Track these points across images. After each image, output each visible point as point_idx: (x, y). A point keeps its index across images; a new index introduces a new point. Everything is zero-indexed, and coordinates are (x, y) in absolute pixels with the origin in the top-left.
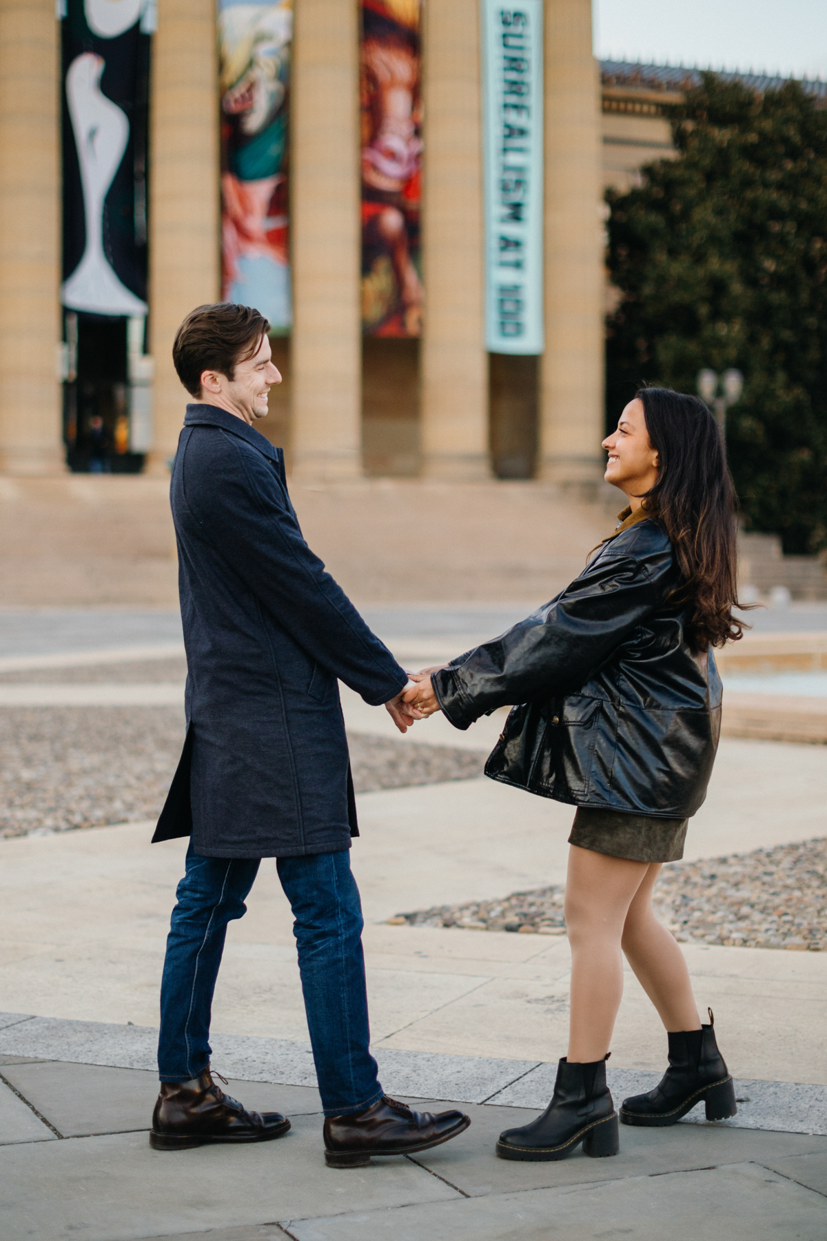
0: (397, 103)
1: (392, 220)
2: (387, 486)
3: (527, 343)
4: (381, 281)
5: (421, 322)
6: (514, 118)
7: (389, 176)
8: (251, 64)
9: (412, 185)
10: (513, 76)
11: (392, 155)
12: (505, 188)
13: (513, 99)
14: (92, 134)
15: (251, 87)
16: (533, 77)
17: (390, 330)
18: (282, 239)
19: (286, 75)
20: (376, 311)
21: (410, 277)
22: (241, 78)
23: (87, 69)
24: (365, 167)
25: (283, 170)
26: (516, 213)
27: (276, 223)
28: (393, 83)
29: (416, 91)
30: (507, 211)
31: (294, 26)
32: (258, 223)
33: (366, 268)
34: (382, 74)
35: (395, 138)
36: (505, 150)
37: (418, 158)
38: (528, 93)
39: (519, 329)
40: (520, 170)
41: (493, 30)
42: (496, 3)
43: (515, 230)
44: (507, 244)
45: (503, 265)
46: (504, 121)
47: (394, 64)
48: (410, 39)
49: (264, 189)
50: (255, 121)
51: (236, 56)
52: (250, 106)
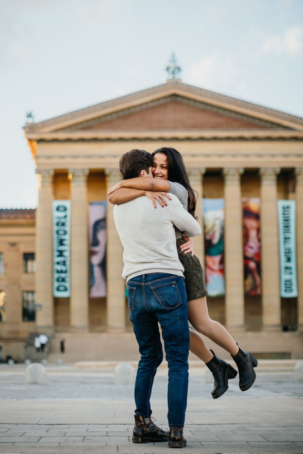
0: (253, 234)
1: (252, 265)
3: (294, 294)
4: (250, 281)
5: (261, 290)
6: (287, 235)
7: (251, 253)
8: (214, 226)
9: (259, 255)
10: (286, 223)
11: (251, 248)
12: (286, 254)
17: (253, 293)
18: (222, 271)
19: (223, 229)
20: (248, 288)
21: (258, 279)
22: (211, 230)
24: (244, 251)
25: (222, 253)
26: (289, 260)
27: (221, 267)
28: (252, 228)
29: (259, 230)
30: (286, 259)
31: (225, 215)
32: (216, 267)
34: (249, 226)
38: (291, 229)
39: (291, 291)
41: (281, 211)
42: (282, 203)
43: (289, 265)
44: (287, 268)
45: (286, 274)
46: (285, 236)
47: (252, 223)
48: (257, 216)
49: (217, 259)
50: (216, 240)
51: (209, 225)
52: (214, 237)
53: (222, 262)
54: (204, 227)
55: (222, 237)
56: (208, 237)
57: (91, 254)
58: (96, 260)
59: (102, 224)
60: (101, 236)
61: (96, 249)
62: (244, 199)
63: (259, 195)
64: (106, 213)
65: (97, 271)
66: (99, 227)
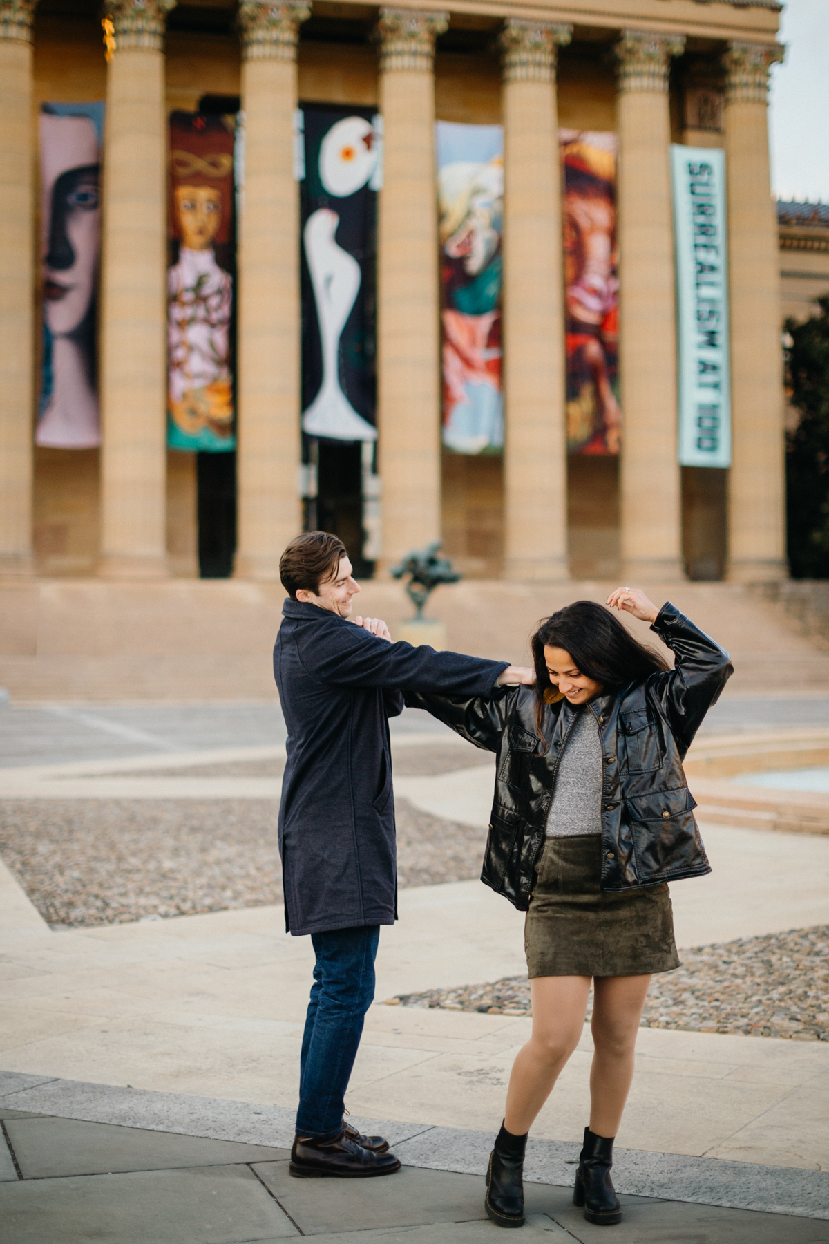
0: (598, 246)
1: (593, 349)
3: (720, 458)
4: (585, 404)
5: (620, 441)
6: (703, 255)
7: (589, 311)
8: (469, 214)
9: (608, 319)
10: (701, 219)
11: (592, 291)
12: (699, 317)
13: (702, 240)
14: (329, 280)
15: (471, 234)
16: (718, 220)
17: (596, 449)
18: (498, 368)
19: (498, 224)
20: (582, 431)
21: (611, 403)
22: (461, 225)
23: (324, 224)
24: (568, 305)
25: (498, 307)
26: (711, 340)
27: (492, 354)
28: (593, 229)
29: (613, 236)
30: (703, 338)
31: (505, 181)
32: (478, 353)
33: (572, 393)
34: (583, 222)
35: (596, 277)
36: (698, 285)
37: (616, 295)
38: (714, 234)
39: (713, 448)
40: (712, 301)
41: (682, 180)
42: (684, 155)
43: (711, 356)
44: (705, 367)
45: (702, 385)
46: (696, 259)
47: (593, 213)
48: (609, 191)
49: (484, 324)
50: (475, 264)
51: (455, 208)
52: (470, 251)
53: (496, 337)
54: (441, 217)
55: (497, 253)
56: (453, 251)
57: (47, 293)
58: (64, 316)
59: (84, 188)
60: (79, 233)
61: (63, 278)
62: (567, 134)
64: (100, 150)
65: (65, 359)
66: (72, 199)
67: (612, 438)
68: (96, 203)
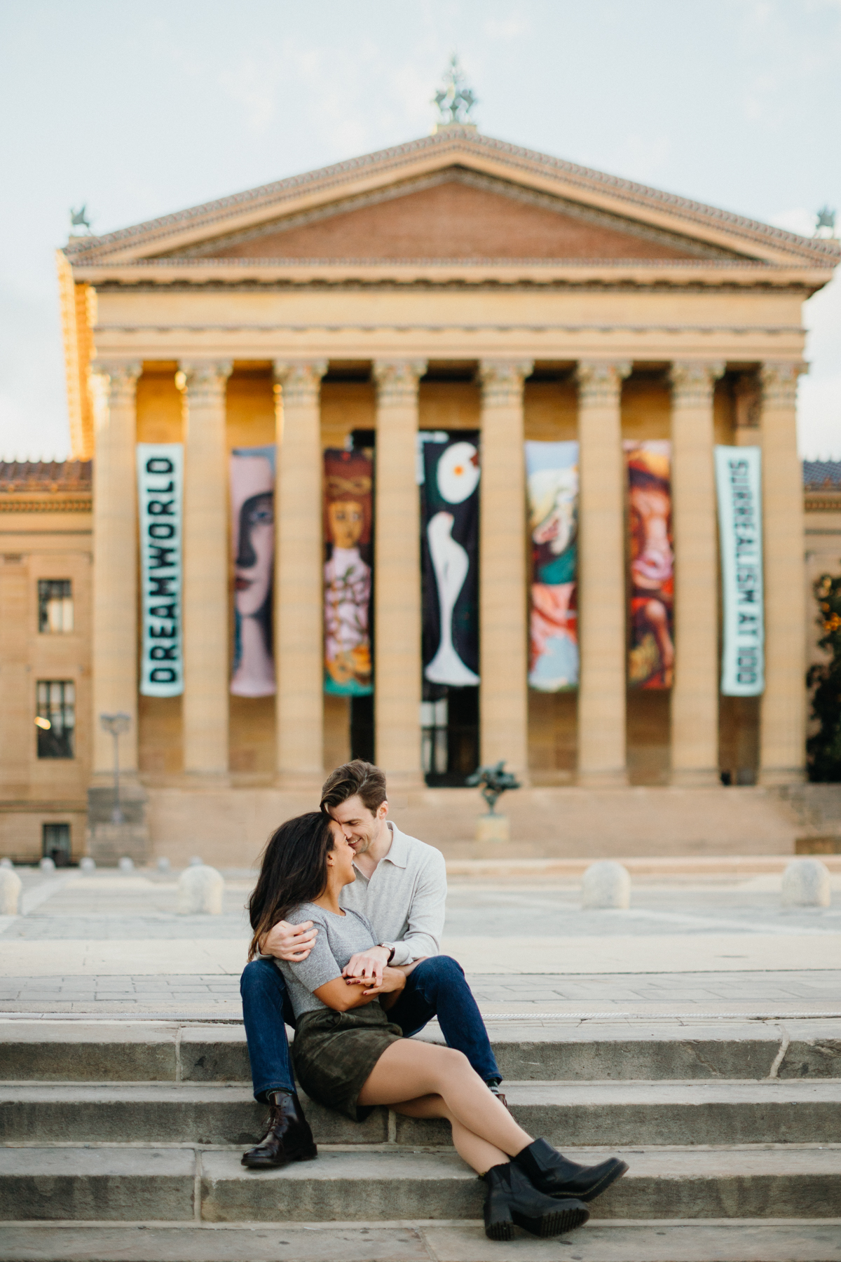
0: (656, 529)
1: (655, 610)
2: (641, 792)
3: (755, 689)
4: (646, 652)
6: (742, 532)
7: (652, 578)
8: (555, 507)
10: (741, 503)
12: (739, 578)
13: (742, 519)
14: (446, 567)
15: (556, 522)
16: (755, 503)
17: (654, 685)
18: (575, 626)
19: (576, 515)
20: (642, 672)
21: (669, 647)
24: (630, 576)
25: (575, 578)
26: (749, 597)
27: (571, 615)
28: (652, 515)
29: (670, 520)
30: (743, 596)
31: (580, 482)
32: (561, 614)
33: (634, 643)
34: (644, 510)
35: (656, 552)
36: (738, 555)
37: (673, 566)
38: (751, 514)
40: (750, 568)
41: (724, 474)
42: (725, 455)
43: (749, 608)
44: (744, 619)
45: (742, 633)
46: (737, 534)
47: (651, 503)
48: (665, 486)
49: (564, 592)
50: (559, 545)
51: (541, 506)
52: (556, 535)
53: (574, 602)
54: (529, 512)
55: (575, 539)
56: (539, 538)
57: (237, 585)
58: (249, 602)
59: (262, 508)
60: (259, 541)
61: (248, 574)
62: (630, 444)
63: (666, 435)
64: (273, 480)
65: (251, 633)
66: (254, 516)
67: (668, 677)
68: (270, 519)
